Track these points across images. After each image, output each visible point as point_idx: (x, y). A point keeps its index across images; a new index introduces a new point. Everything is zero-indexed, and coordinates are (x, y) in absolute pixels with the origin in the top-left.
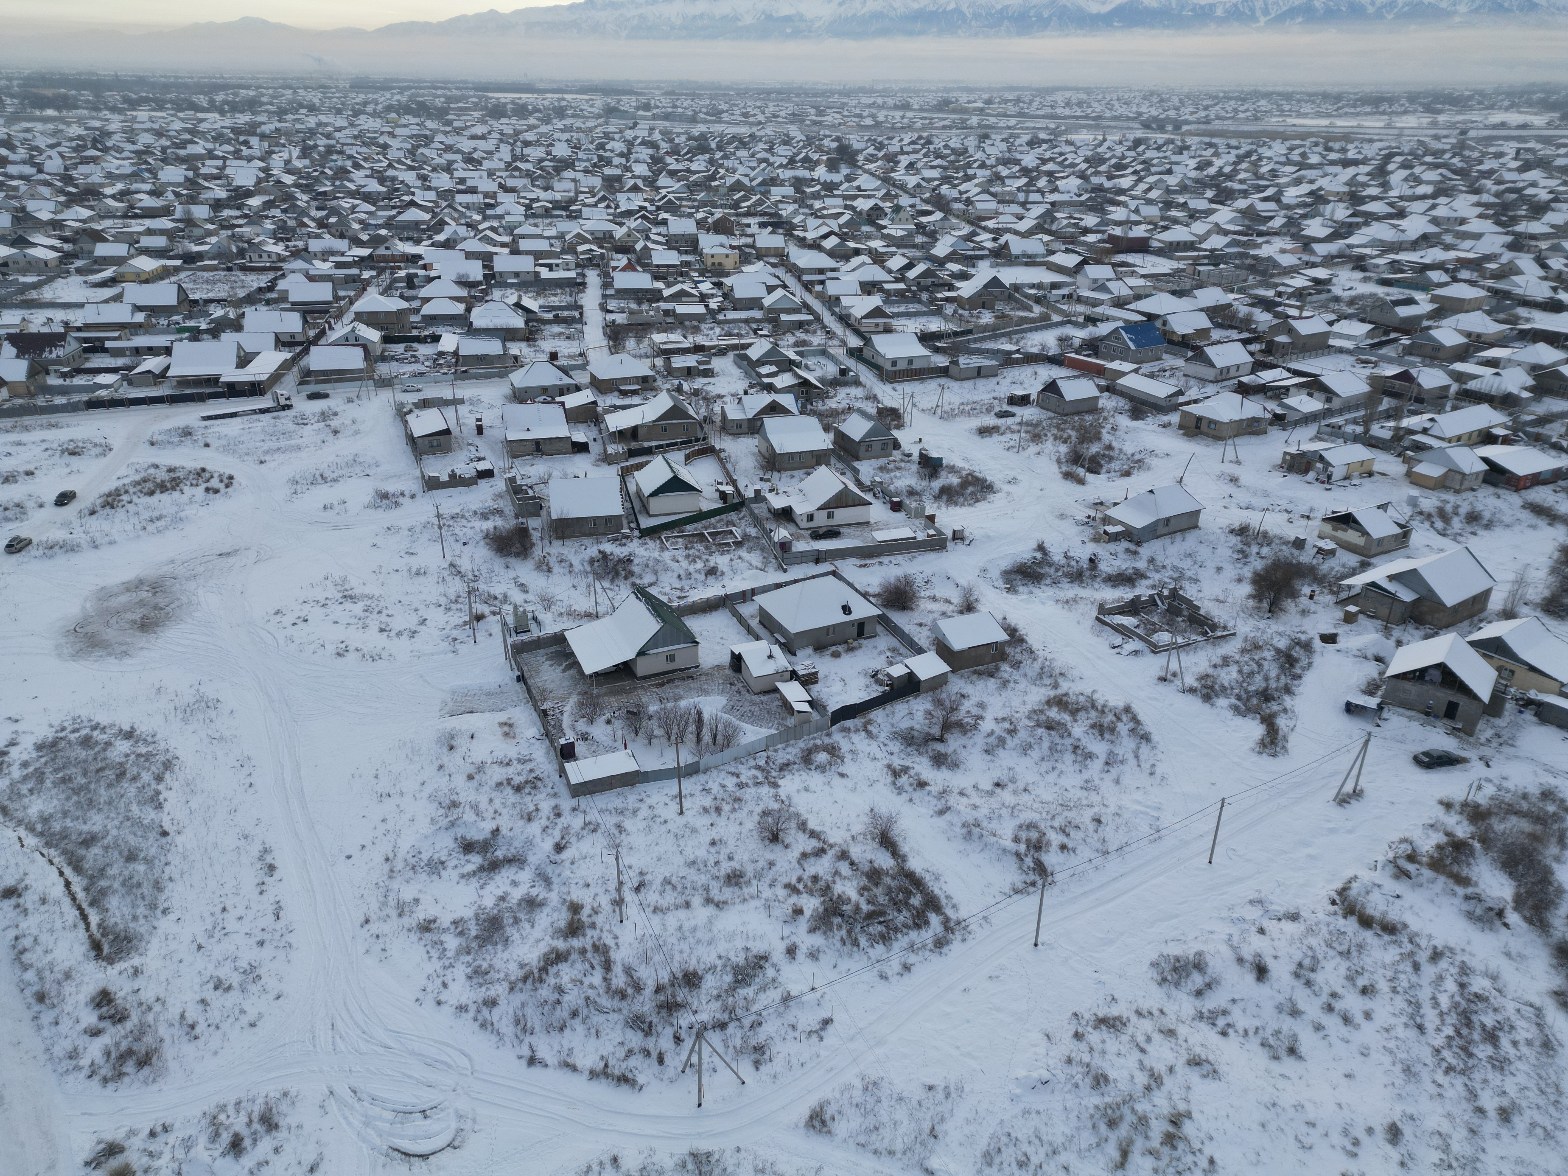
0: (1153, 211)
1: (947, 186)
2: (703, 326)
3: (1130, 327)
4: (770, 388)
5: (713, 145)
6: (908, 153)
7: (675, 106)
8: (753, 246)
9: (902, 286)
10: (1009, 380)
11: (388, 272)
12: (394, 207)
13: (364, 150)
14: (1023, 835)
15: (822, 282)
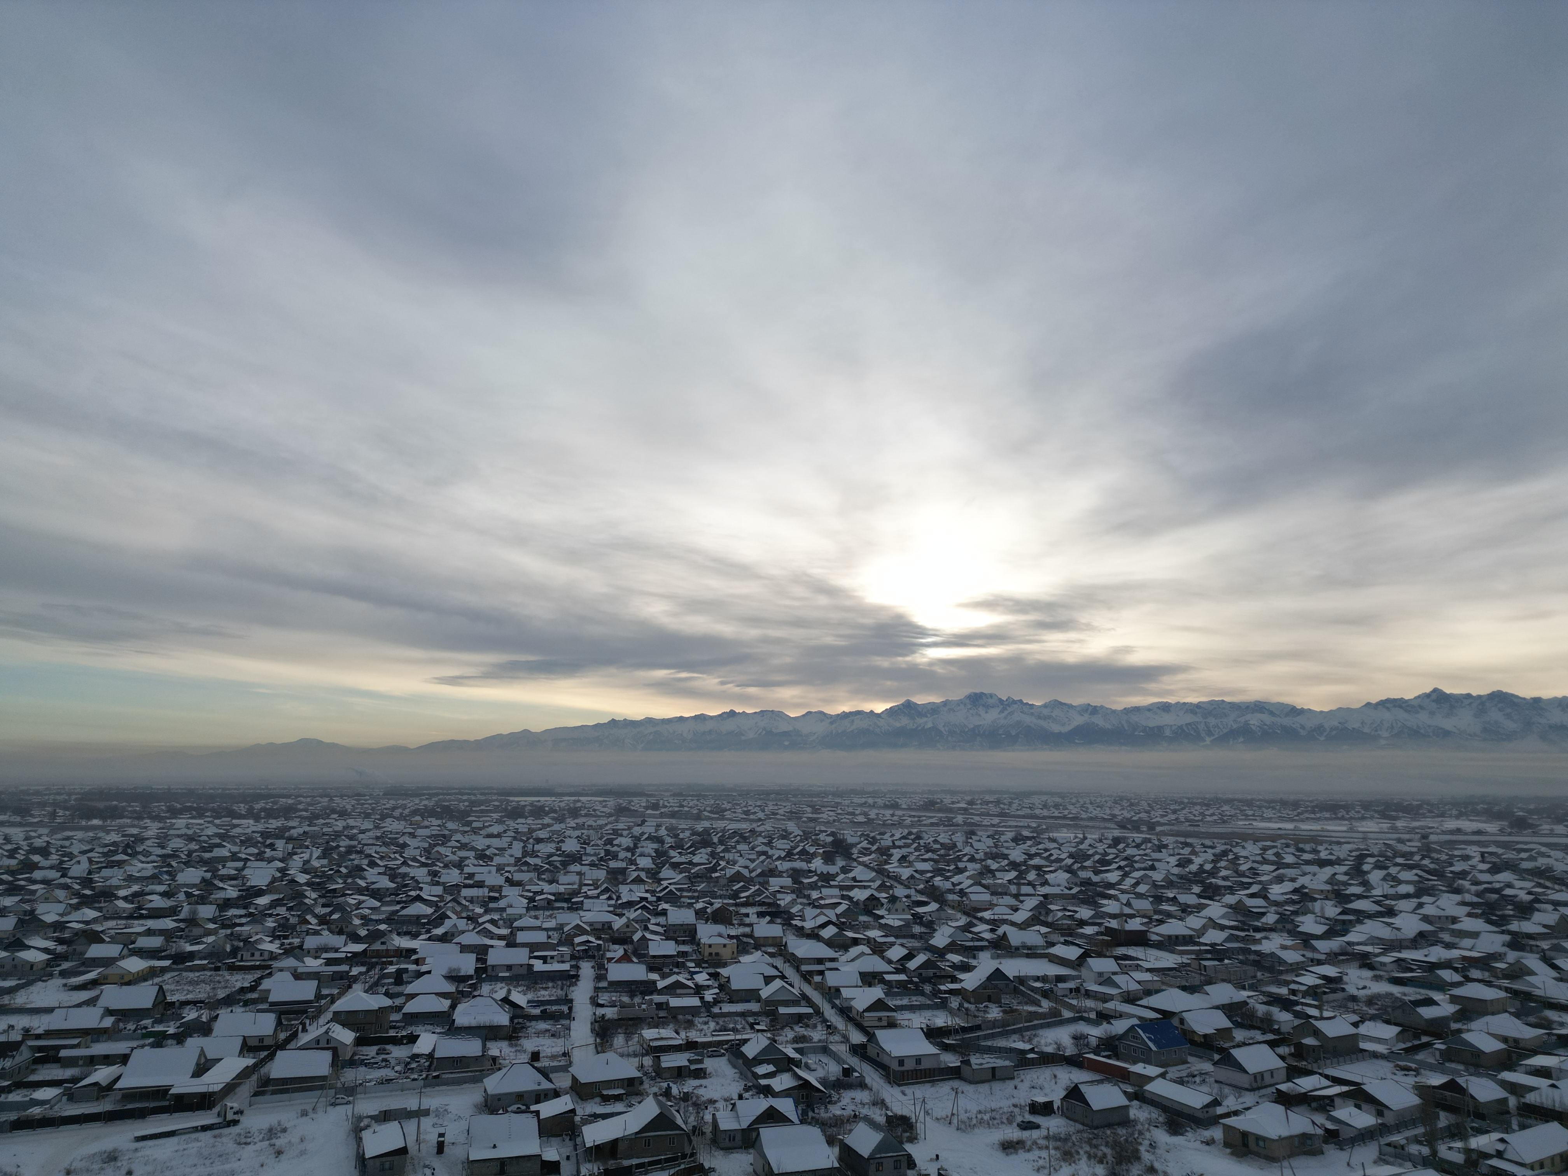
0: (1144, 905)
1: (939, 878)
2: (697, 1020)
3: (1146, 1025)
4: (767, 1091)
5: (715, 840)
6: (900, 847)
7: (683, 806)
8: (751, 936)
9: (903, 977)
10: (1027, 1084)
11: (378, 968)
12: (399, 903)
13: (384, 849)
15: (821, 973)
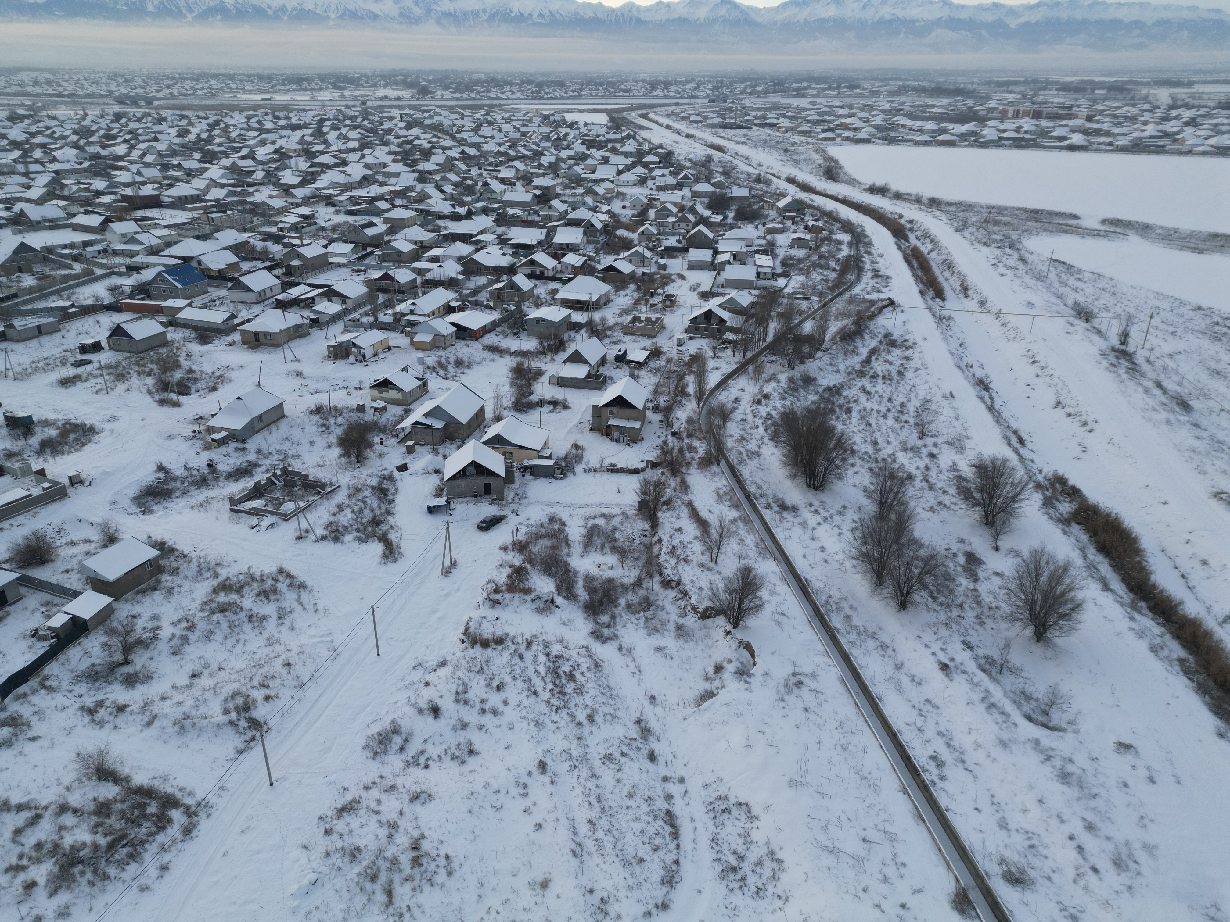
0: (154, 173)
3: (170, 270)
10: (73, 332)
14: (231, 705)
